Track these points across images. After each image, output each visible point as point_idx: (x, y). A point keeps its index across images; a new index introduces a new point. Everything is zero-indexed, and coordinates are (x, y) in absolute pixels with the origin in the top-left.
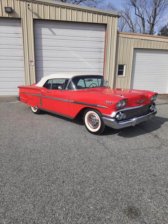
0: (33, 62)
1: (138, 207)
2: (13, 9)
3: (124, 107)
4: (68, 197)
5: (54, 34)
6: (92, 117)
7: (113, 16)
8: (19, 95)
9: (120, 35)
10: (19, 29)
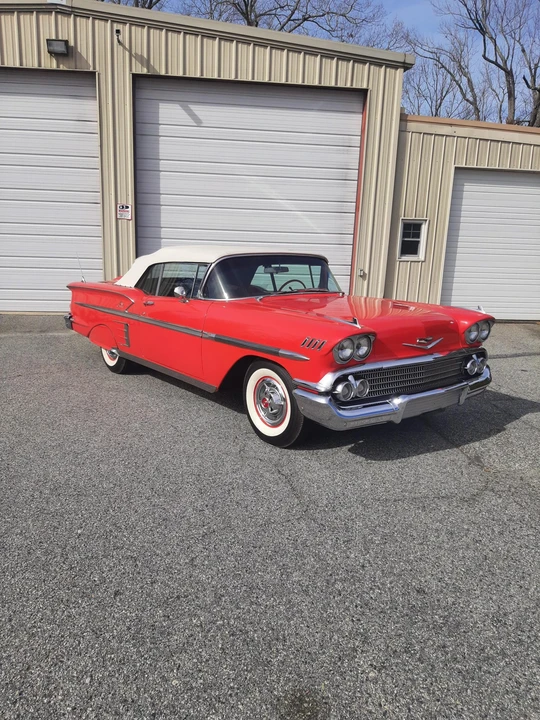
0: (129, 209)
1: (325, 695)
3: (364, 360)
4: (114, 644)
5: (198, 122)
6: (268, 389)
7: (387, 66)
8: (69, 310)
9: (411, 126)
10: (89, 108)
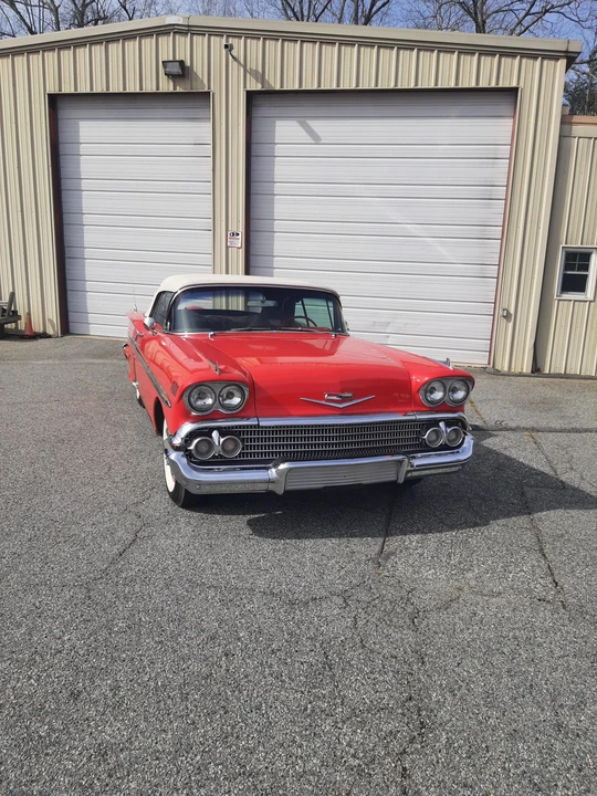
0: (240, 237)
2: (188, 63)
3: (234, 413)
5: (317, 139)
7: (545, 57)
9: (578, 130)
10: (203, 130)
